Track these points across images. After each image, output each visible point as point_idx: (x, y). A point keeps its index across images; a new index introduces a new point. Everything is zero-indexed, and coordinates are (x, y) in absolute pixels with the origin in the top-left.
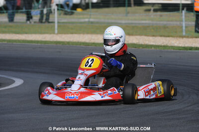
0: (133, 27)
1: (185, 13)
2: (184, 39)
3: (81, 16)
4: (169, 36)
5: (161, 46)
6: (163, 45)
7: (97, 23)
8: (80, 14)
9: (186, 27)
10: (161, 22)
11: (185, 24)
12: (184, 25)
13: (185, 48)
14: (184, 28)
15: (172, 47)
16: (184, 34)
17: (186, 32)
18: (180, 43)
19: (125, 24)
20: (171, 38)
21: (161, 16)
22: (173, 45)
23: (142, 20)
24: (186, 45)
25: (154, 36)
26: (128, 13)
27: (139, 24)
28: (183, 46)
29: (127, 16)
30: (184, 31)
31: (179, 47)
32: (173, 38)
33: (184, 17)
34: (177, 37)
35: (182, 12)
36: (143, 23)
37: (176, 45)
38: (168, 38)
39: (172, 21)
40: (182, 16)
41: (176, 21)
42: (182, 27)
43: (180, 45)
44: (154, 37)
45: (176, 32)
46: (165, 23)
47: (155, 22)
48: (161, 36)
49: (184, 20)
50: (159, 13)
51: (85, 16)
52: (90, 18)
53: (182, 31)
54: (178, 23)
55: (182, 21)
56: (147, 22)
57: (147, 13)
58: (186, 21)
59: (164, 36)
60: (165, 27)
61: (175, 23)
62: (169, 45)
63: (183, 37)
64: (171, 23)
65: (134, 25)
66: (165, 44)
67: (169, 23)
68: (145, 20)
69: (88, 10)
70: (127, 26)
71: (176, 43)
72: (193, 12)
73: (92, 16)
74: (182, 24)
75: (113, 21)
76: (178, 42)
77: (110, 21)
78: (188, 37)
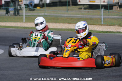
0: (72, 19)
1: (103, 11)
2: (103, 26)
3: (40, 12)
7: (49, 16)
8: (38, 10)
9: (104, 19)
10: (89, 16)
11: (103, 17)
12: (102, 18)
13: (103, 32)
14: (102, 20)
15: (95, 31)
16: (102, 23)
17: (104, 22)
19: (67, 16)
20: (94, 26)
21: (88, 12)
22: (96, 30)
24: (104, 30)
26: (68, 10)
27: (75, 17)
28: (102, 30)
29: (67, 12)
30: (102, 21)
31: (100, 31)
32: (96, 26)
33: (102, 13)
34: (98, 25)
35: (101, 10)
36: (77, 17)
37: (97, 30)
39: (95, 15)
40: (101, 12)
41: (98, 15)
43: (100, 30)
45: (98, 22)
46: (91, 16)
47: (85, 16)
49: (102, 15)
50: (87, 10)
51: (42, 12)
52: (45, 13)
53: (101, 21)
54: (99, 16)
55: (101, 15)
57: (80, 10)
58: (103, 15)
59: (90, 24)
60: (91, 19)
61: (97, 16)
62: (93, 30)
63: (102, 25)
64: (95, 16)
65: (72, 17)
67: (93, 16)
68: (79, 14)
69: (44, 8)
70: (68, 18)
71: (97, 28)
72: (107, 9)
73: (46, 12)
74: (101, 17)
75: (59, 15)
76: (99, 28)
77: (57, 15)
78: (105, 25)
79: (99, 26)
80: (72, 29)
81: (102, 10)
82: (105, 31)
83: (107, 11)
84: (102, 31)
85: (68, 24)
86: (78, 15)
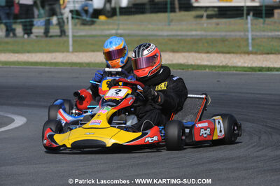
0: (179, 40)
1: (251, 20)
2: (251, 55)
3: (106, 27)
4: (229, 53)
5: (219, 67)
6: (221, 65)
8: (103, 23)
9: (253, 39)
10: (218, 34)
11: (252, 35)
12: (250, 37)
13: (253, 69)
14: (250, 41)
15: (234, 67)
16: (250, 49)
17: (253, 46)
18: (245, 62)
19: (167, 36)
20: (232, 55)
21: (218, 24)
22: (235, 65)
23: (191, 30)
24: (255, 65)
25: (208, 52)
26: (171, 21)
27: (187, 36)
28: (249, 66)
29: (169, 25)
30: (250, 45)
31: (244, 67)
32: (235, 55)
33: (249, 25)
34: (241, 53)
35: (247, 18)
36: (192, 35)
37: (239, 64)
38: (228, 56)
39: (233, 31)
40: (247, 24)
41: (239, 31)
42: (248, 39)
43: (246, 65)
44: (208, 55)
45: (239, 47)
46: (223, 34)
47: (209, 33)
48: (218, 52)
49: (250, 29)
50: (215, 20)
51: (111, 27)
52: (118, 29)
53: (248, 45)
54: (242, 34)
55: (248, 31)
56: (199, 33)
57: (198, 20)
58: (252, 31)
59: (223, 53)
60: (224, 40)
61: (238, 34)
62: (229, 65)
63: (249, 53)
64: (232, 34)
65: (180, 38)
66: (224, 64)
67: (228, 34)
68: (196, 30)
69: (115, 18)
70: (170, 40)
71: (239, 61)
72: (261, 17)
73: (121, 27)
74: (248, 36)
75: (151, 33)
76: (242, 61)
77: (146, 33)
78: (256, 53)
79: (243, 55)
80: (181, 65)
81: (250, 18)
82: (256, 67)
83: (261, 20)
84: (250, 68)
85: (171, 54)
86: (194, 33)
